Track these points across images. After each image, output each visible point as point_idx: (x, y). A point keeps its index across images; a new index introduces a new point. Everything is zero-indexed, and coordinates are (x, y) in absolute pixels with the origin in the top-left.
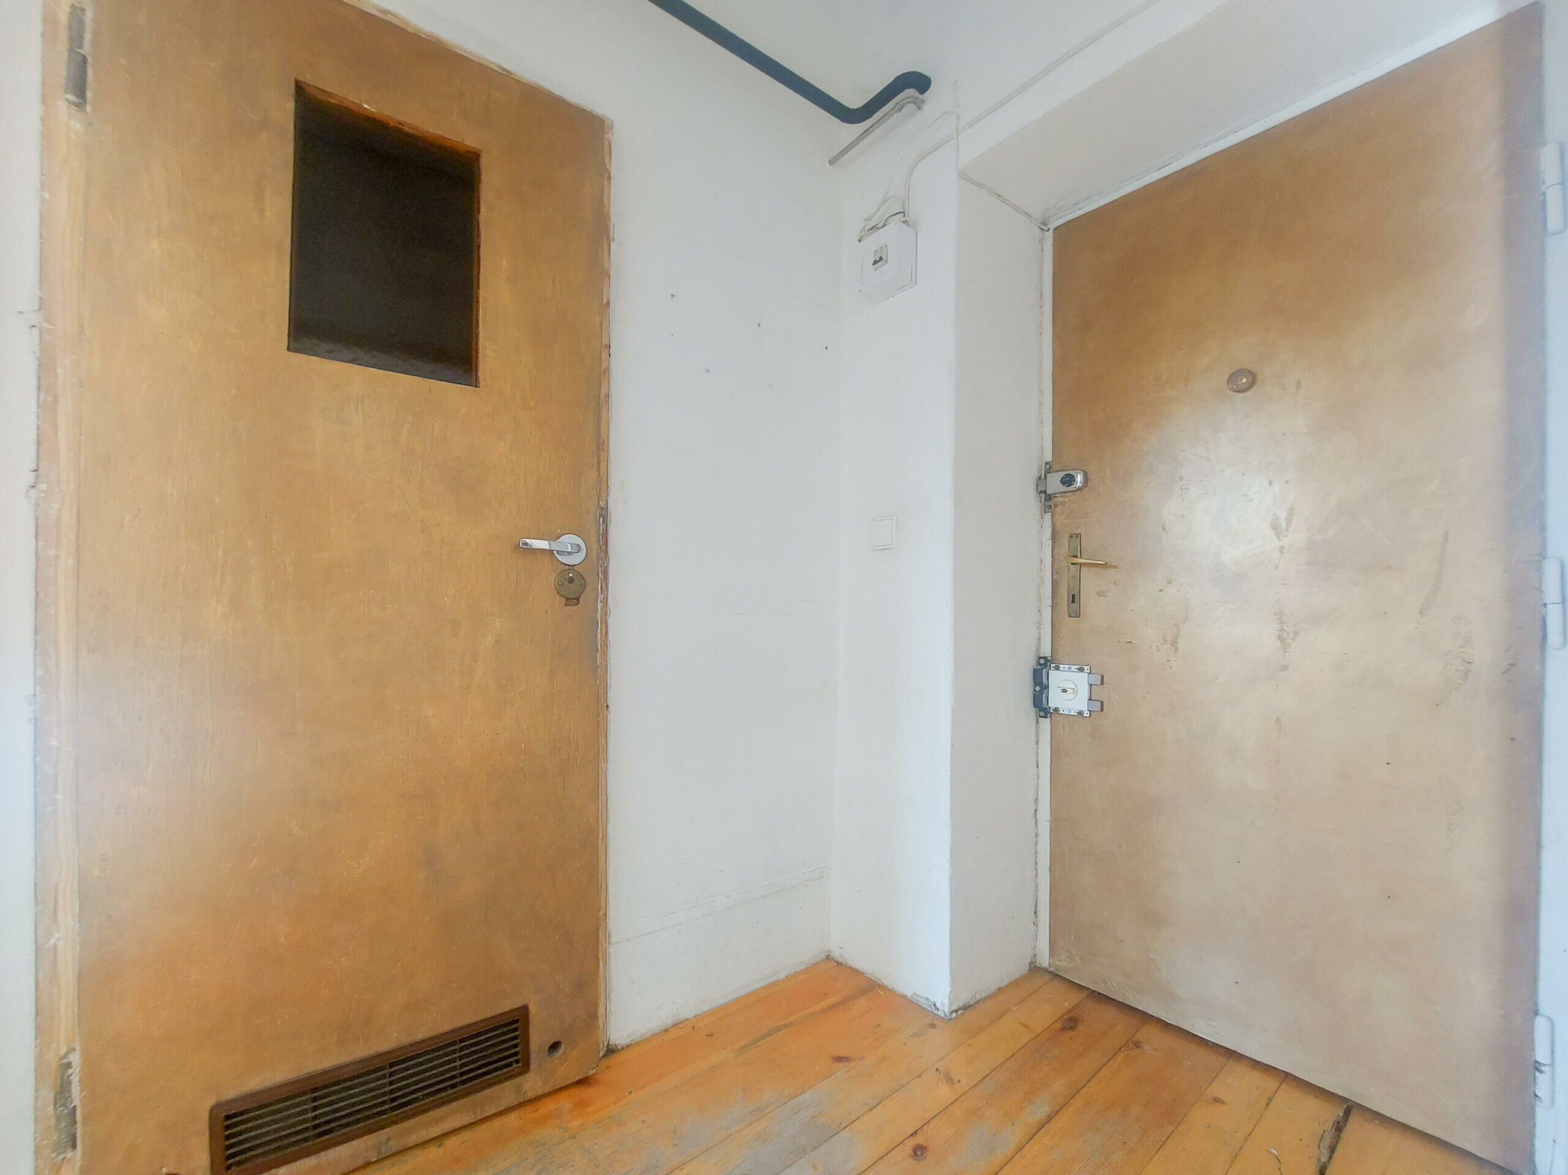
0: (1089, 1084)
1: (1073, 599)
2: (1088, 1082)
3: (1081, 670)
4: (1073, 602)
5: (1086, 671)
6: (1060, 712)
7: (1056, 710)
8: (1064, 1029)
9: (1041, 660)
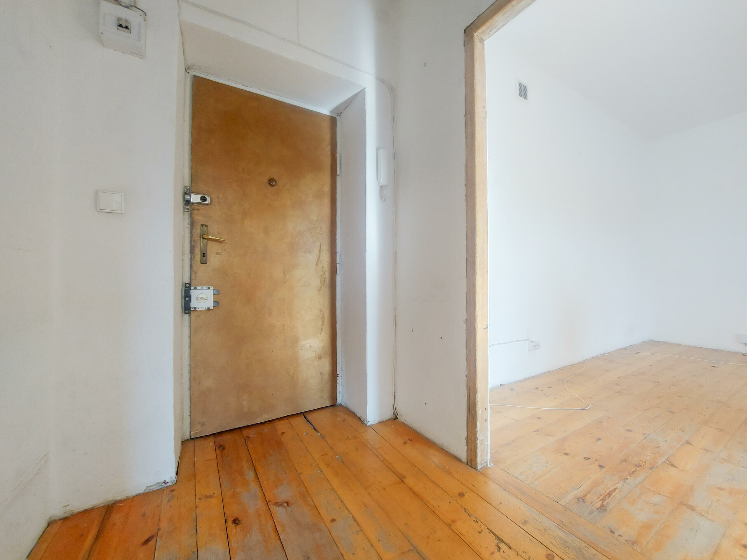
0: (252, 457)
1: (204, 255)
2: (251, 456)
3: (209, 288)
4: (204, 256)
5: (211, 288)
6: (197, 310)
7: (195, 308)
8: (222, 451)
9: (187, 285)
